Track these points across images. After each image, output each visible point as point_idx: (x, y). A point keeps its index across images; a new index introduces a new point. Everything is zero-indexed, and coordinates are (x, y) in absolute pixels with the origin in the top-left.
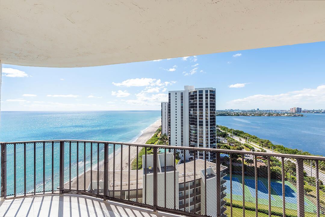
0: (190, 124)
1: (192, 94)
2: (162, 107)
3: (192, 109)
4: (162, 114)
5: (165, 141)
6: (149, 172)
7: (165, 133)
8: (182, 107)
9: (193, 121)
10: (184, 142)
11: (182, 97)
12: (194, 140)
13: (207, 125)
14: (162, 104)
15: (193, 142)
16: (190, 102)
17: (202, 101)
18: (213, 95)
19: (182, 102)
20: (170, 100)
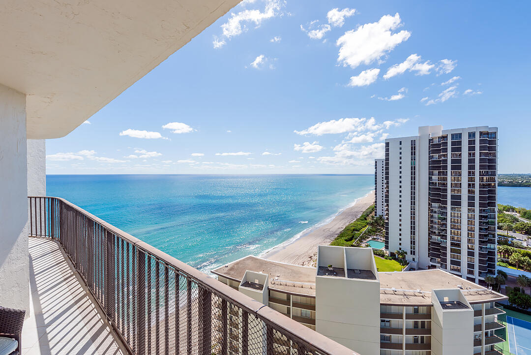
0: (431, 201)
1: (436, 141)
2: (376, 168)
3: (436, 172)
4: (376, 181)
5: (379, 229)
6: (327, 274)
7: (381, 214)
8: (413, 168)
9: (437, 194)
10: (417, 233)
11: (413, 148)
12: (439, 233)
13: (471, 204)
14: (376, 162)
15: (438, 235)
16: (430, 158)
17: (460, 155)
18: (489, 141)
19: (413, 159)
20: (387, 155)
